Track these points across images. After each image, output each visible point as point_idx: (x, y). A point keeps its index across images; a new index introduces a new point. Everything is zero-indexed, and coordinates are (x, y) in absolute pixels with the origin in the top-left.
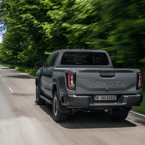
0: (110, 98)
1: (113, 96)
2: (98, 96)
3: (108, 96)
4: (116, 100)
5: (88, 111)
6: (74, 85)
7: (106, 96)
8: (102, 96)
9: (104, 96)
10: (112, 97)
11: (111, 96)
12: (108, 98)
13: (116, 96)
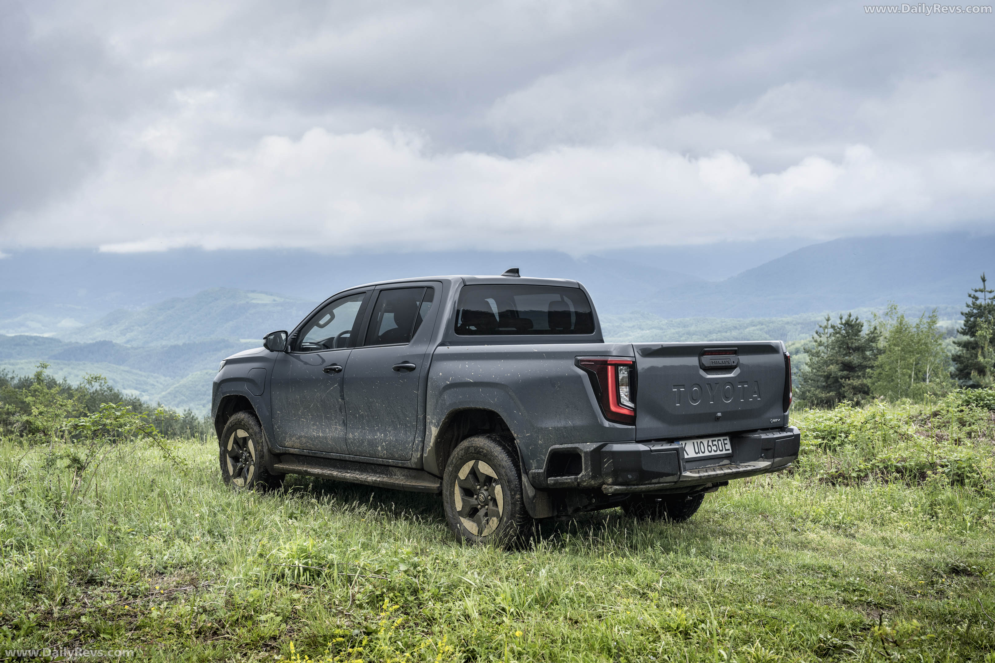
0: (714, 448)
1: (722, 438)
2: (683, 443)
3: (710, 440)
4: (730, 451)
6: (632, 405)
7: (705, 441)
8: (695, 441)
9: (699, 441)
11: (717, 439)
12: (710, 446)
13: (728, 438)
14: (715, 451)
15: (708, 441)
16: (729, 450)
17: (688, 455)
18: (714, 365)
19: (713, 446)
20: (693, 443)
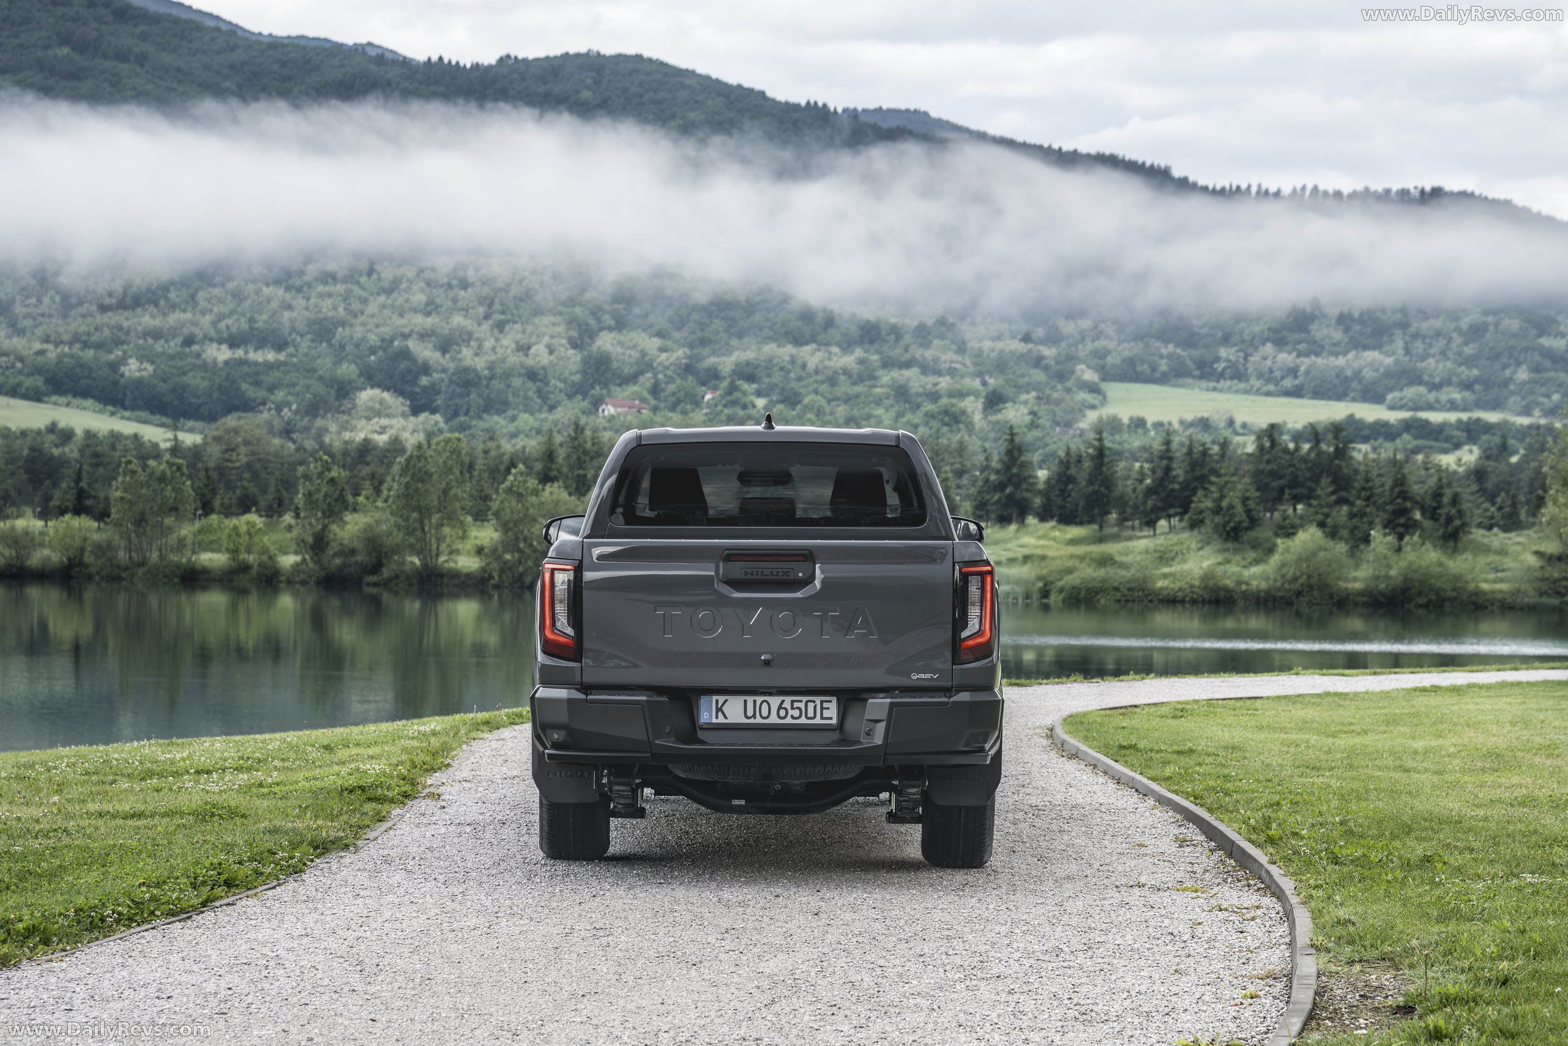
0: (796, 713)
1: (818, 700)
2: (721, 699)
3: (788, 700)
4: (834, 721)
5: (736, 802)
6: (570, 631)
7: (775, 701)
8: (750, 700)
9: (759, 699)
10: (811, 706)
11: (805, 699)
12: (786, 709)
13: (834, 700)
14: (792, 717)
15: (783, 701)
16: (831, 718)
17: (726, 718)
18: (749, 577)
19: (792, 708)
20: (745, 701)
